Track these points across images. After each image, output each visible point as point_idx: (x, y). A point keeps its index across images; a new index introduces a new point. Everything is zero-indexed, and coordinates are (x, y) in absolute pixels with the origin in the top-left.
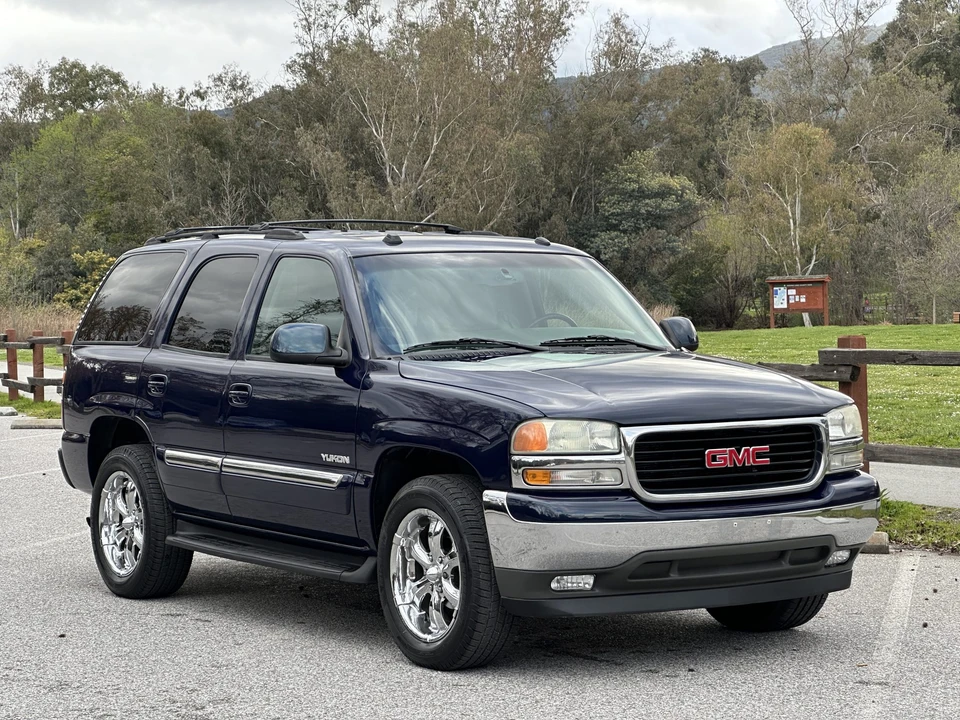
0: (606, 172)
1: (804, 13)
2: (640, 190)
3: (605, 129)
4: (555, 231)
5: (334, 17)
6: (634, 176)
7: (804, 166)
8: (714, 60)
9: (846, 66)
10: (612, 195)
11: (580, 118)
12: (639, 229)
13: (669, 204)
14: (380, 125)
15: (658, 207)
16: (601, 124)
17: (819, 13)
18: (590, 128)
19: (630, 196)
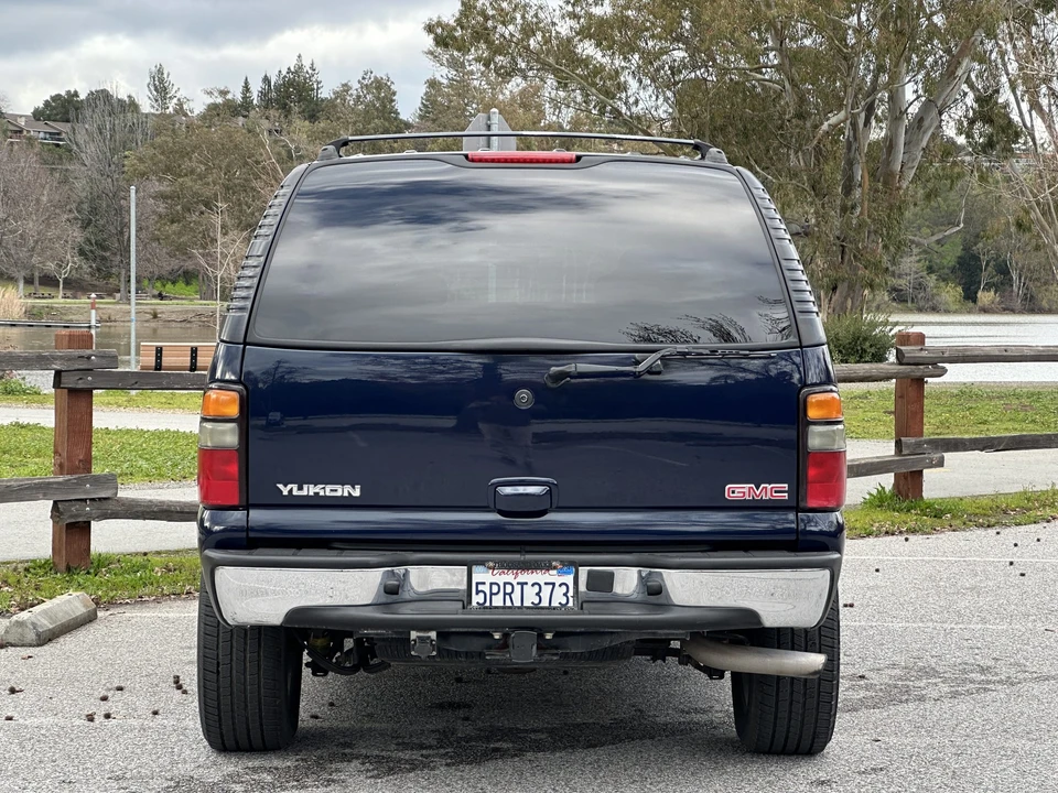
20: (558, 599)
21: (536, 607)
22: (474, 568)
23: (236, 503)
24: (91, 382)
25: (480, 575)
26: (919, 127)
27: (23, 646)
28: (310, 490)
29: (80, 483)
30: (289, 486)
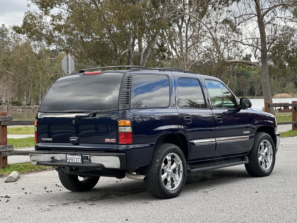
20: (79, 161)
21: (76, 163)
22: (67, 155)
24: (7, 124)
25: (68, 156)
26: (146, 53)
27: (12, 182)
29: (5, 147)
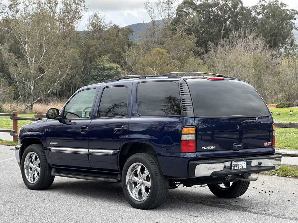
0: (93, 62)
1: (153, 15)
2: (104, 68)
3: (93, 48)
4: (77, 80)
5: (5, 10)
6: (102, 63)
7: (161, 61)
8: (117, 28)
9: (165, 31)
10: (95, 69)
11: (85, 45)
12: (103, 80)
13: (113, 72)
14: (26, 45)
15: (109, 73)
16: (92, 47)
17: (157, 15)
18: (88, 48)
19: (100, 69)
20: (244, 167)
21: (240, 169)
22: (233, 162)
23: (194, 151)
28: (207, 148)
30: (204, 147)
